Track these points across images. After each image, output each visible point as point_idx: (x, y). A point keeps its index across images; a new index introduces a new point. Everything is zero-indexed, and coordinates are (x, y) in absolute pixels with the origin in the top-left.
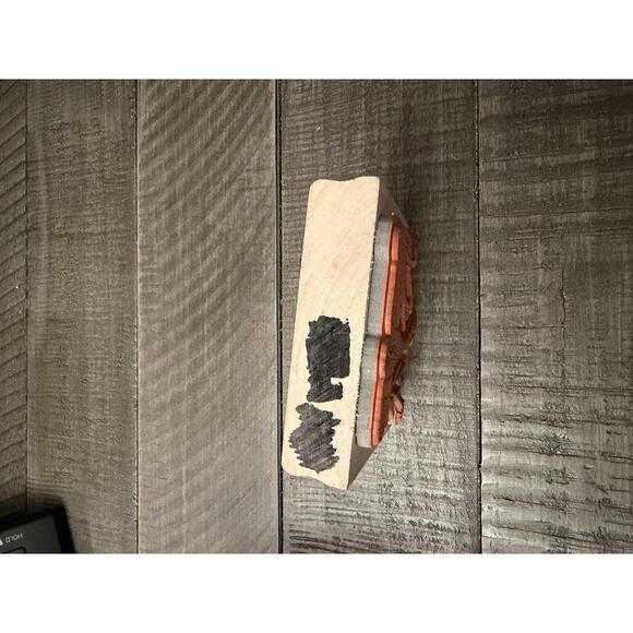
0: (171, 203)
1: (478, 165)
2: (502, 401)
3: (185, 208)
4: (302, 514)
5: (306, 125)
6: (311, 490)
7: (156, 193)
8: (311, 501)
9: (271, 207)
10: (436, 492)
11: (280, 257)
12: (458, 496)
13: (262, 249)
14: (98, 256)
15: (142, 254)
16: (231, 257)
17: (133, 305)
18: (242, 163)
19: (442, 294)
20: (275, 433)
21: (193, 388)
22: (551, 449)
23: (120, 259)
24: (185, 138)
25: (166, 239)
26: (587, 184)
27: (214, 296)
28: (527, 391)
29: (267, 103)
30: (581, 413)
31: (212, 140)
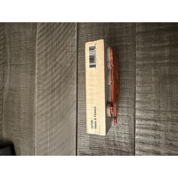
0: (46, 56)
1: (135, 46)
2: (141, 114)
3: (50, 57)
4: (83, 147)
5: (85, 34)
6: (85, 140)
7: (42, 53)
8: (85, 143)
9: (75, 57)
10: (122, 141)
11: (77, 72)
12: (128, 142)
13: (72, 69)
14: (24, 71)
15: (37, 70)
16: (63, 72)
17: (35, 85)
18: (67, 44)
19: (125, 83)
20: (75, 123)
21: (51, 110)
22: (155, 128)
23: (31, 72)
24: (50, 37)
25: (45, 66)
26: (167, 52)
27: (58, 83)
28: (149, 112)
29: (74, 27)
30: (164, 118)
31: (58, 38)
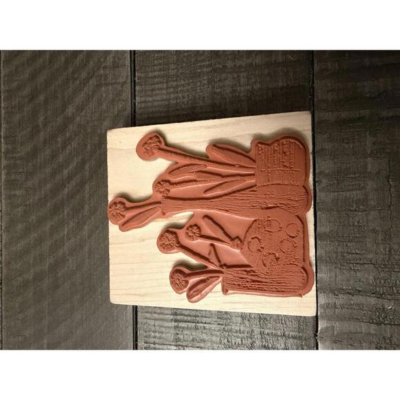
0: (32, 97)
2: (336, 276)
3: (46, 101)
7: (19, 88)
9: (126, 101)
15: (6, 143)
16: (89, 147)
18: (99, 60)
21: (54, 267)
25: (29, 129)
28: (358, 267)
